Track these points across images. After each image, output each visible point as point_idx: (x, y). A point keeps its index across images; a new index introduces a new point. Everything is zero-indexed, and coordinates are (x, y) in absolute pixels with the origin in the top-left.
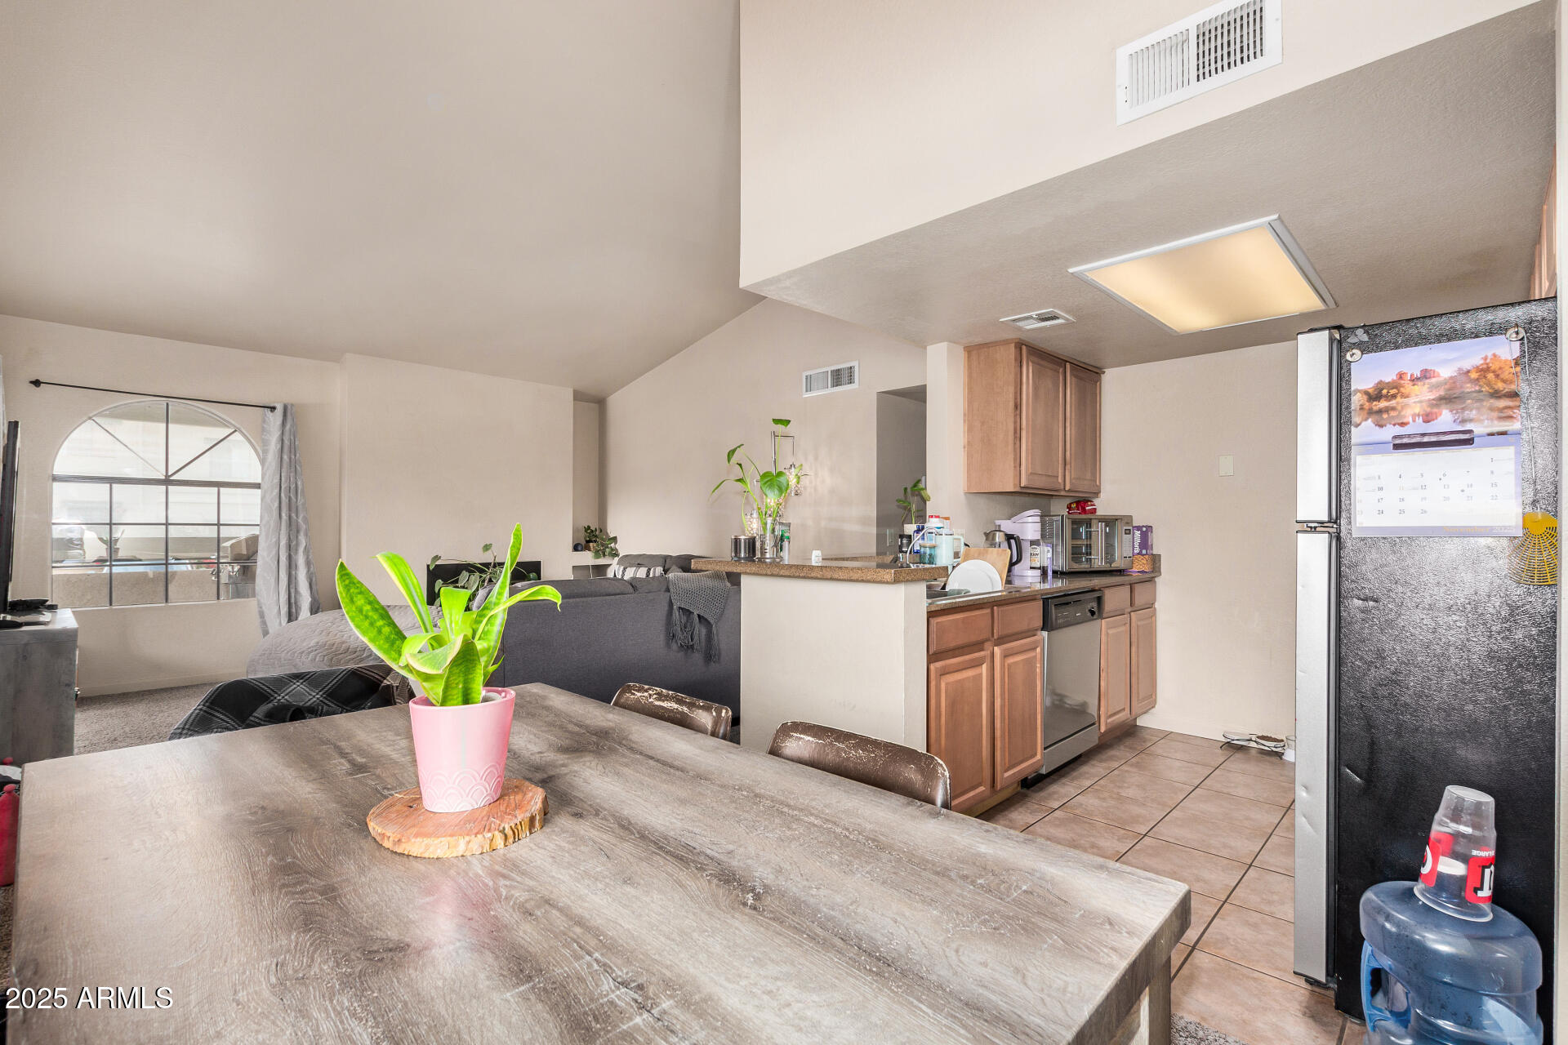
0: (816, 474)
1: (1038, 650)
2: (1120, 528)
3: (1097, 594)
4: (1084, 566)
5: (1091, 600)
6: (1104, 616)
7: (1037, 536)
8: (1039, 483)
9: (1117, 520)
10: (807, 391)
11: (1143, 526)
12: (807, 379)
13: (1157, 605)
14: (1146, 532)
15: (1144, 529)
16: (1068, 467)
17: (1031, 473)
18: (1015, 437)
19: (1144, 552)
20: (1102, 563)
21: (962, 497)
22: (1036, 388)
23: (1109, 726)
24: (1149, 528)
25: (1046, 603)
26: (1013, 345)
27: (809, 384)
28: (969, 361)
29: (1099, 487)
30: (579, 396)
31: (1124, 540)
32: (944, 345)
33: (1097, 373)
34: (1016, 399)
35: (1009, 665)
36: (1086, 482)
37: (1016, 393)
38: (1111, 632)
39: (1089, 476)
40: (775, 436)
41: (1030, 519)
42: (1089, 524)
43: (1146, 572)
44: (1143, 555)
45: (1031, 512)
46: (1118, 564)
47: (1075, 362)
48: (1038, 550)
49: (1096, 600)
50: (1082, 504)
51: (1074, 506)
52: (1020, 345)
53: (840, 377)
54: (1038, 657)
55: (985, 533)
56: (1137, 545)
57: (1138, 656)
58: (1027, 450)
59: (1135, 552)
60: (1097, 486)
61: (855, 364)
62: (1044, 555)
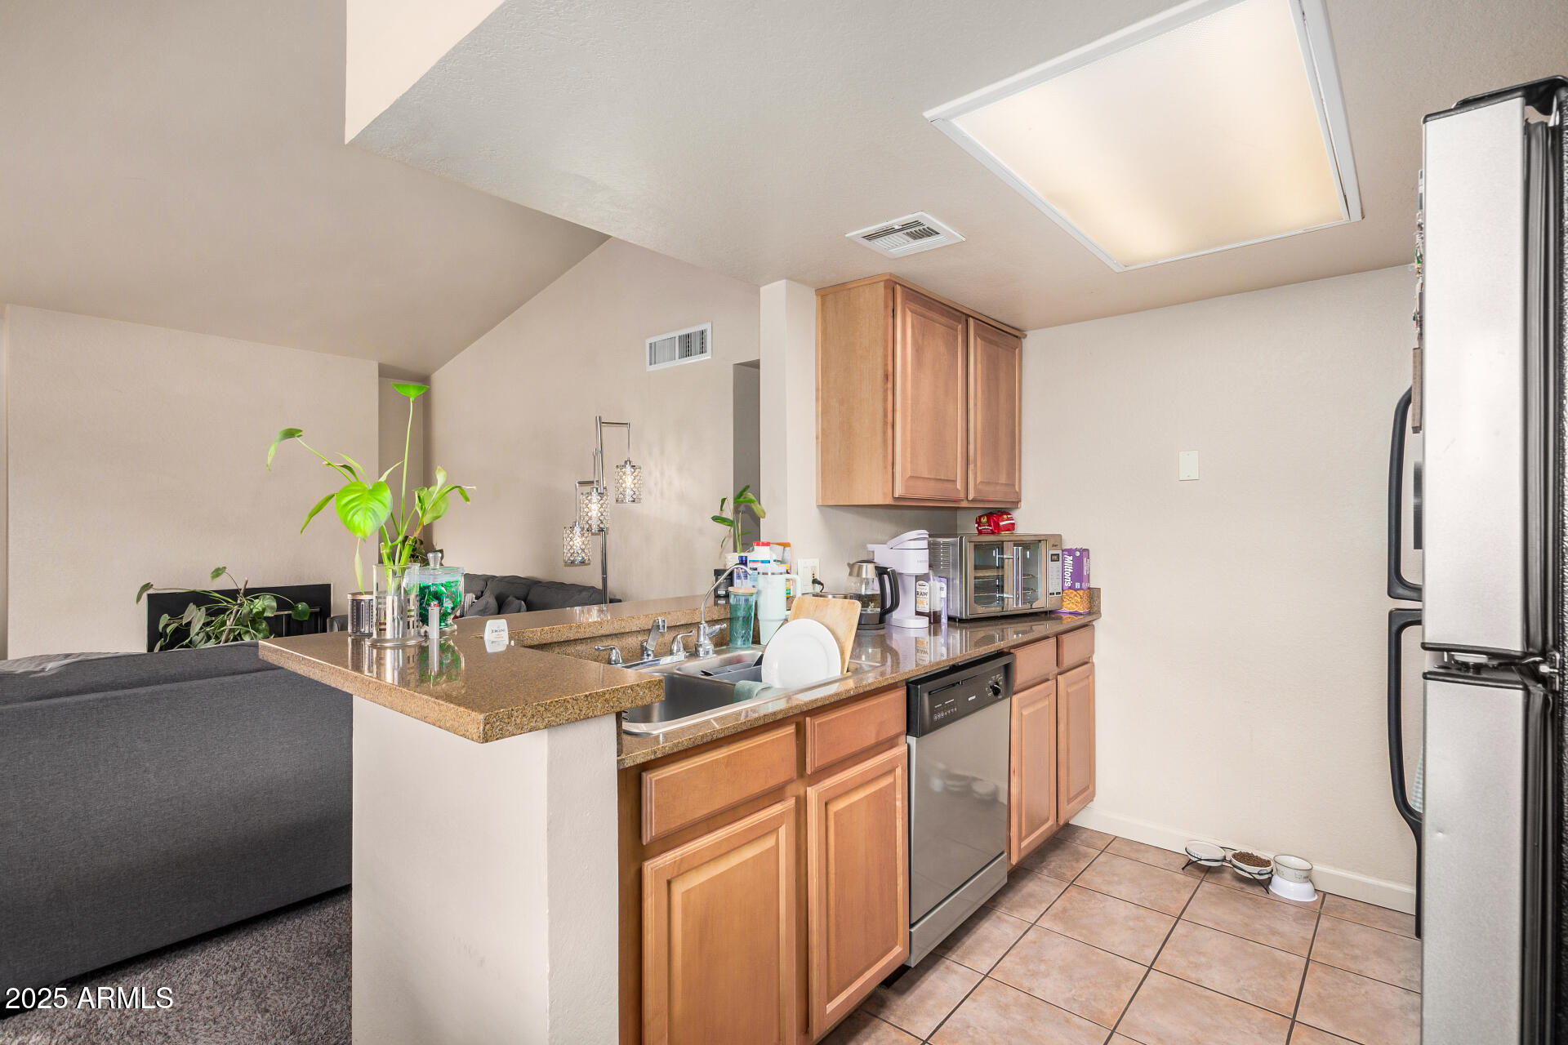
0: (662, 474)
1: (899, 771)
2: (1045, 552)
3: (1003, 661)
4: (993, 609)
5: (995, 672)
6: (1015, 689)
7: (923, 569)
8: (924, 491)
9: (1040, 541)
10: (651, 364)
11: (1076, 550)
12: (651, 347)
13: (1095, 659)
14: (1081, 558)
15: (1078, 554)
16: (971, 467)
17: (911, 477)
18: (885, 423)
19: (1078, 585)
20: (1017, 604)
21: (815, 512)
22: (918, 350)
23: (1023, 854)
24: (1085, 552)
25: (913, 692)
26: (882, 284)
27: (653, 354)
28: (822, 310)
29: (1018, 495)
30: (387, 373)
31: (1050, 570)
32: (781, 285)
33: (1017, 337)
34: (886, 365)
35: (836, 814)
36: (998, 488)
37: (885, 356)
38: (1025, 712)
39: (1003, 479)
40: (601, 423)
41: (913, 545)
42: (1000, 546)
43: (1081, 614)
44: (1076, 590)
45: (914, 534)
46: (1040, 604)
47: (984, 319)
48: (925, 588)
49: (1002, 670)
50: (995, 517)
51: (984, 520)
52: (892, 285)
53: (689, 345)
54: (899, 782)
55: (849, 564)
56: (1068, 576)
57: (1068, 738)
58: (904, 442)
59: (1066, 585)
60: (1017, 493)
61: (707, 326)
62: (938, 595)
